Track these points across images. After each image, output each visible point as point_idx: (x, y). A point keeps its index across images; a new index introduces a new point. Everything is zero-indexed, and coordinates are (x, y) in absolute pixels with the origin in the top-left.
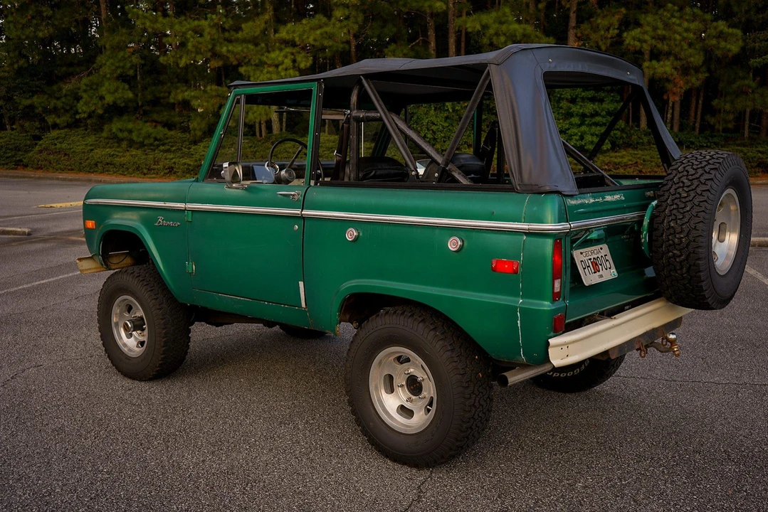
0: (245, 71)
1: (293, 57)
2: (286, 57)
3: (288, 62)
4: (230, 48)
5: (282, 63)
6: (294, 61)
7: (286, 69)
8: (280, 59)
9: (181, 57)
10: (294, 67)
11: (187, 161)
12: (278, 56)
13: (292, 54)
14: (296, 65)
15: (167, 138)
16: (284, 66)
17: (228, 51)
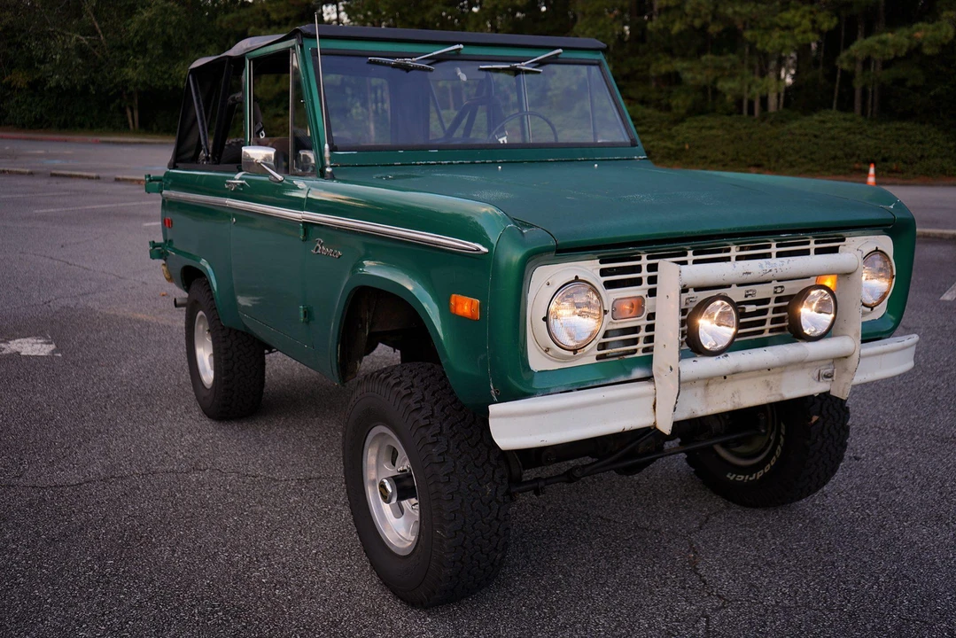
0: (751, 36)
1: (812, 17)
2: (803, 16)
3: (806, 23)
4: (738, 9)
5: (799, 25)
6: (814, 22)
7: (804, 32)
8: (797, 19)
9: (673, 22)
10: (813, 30)
11: (669, 144)
12: (794, 16)
13: (811, 13)
14: (816, 26)
15: (644, 118)
16: (802, 28)
17: (735, 13)
